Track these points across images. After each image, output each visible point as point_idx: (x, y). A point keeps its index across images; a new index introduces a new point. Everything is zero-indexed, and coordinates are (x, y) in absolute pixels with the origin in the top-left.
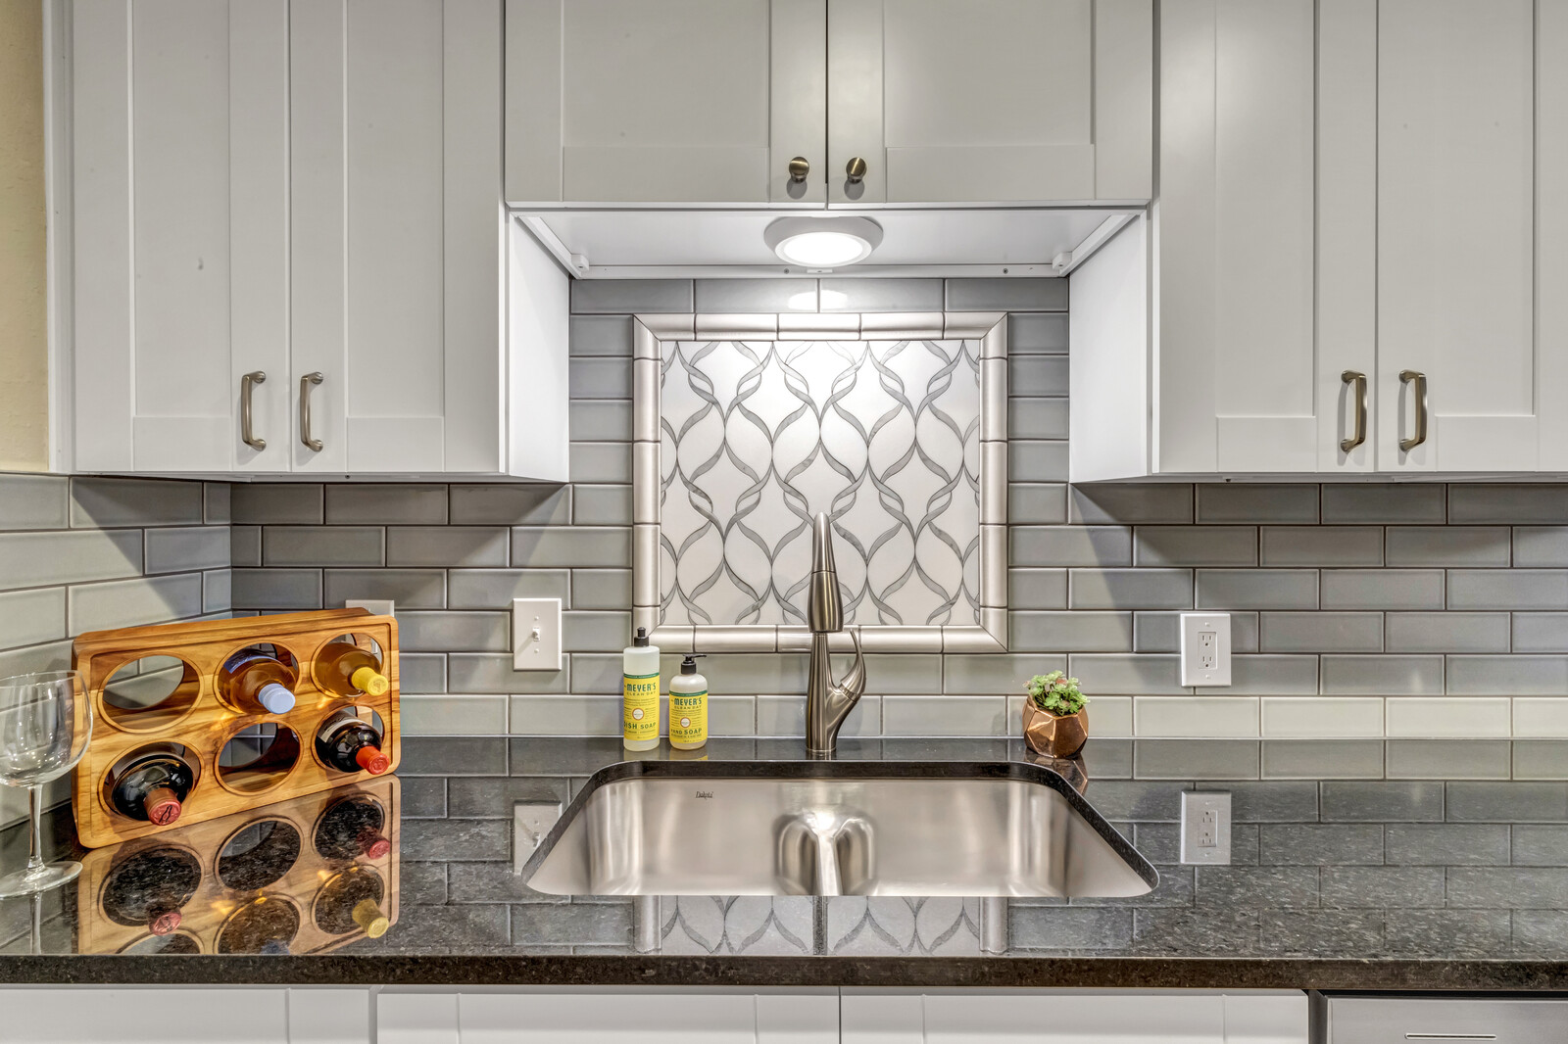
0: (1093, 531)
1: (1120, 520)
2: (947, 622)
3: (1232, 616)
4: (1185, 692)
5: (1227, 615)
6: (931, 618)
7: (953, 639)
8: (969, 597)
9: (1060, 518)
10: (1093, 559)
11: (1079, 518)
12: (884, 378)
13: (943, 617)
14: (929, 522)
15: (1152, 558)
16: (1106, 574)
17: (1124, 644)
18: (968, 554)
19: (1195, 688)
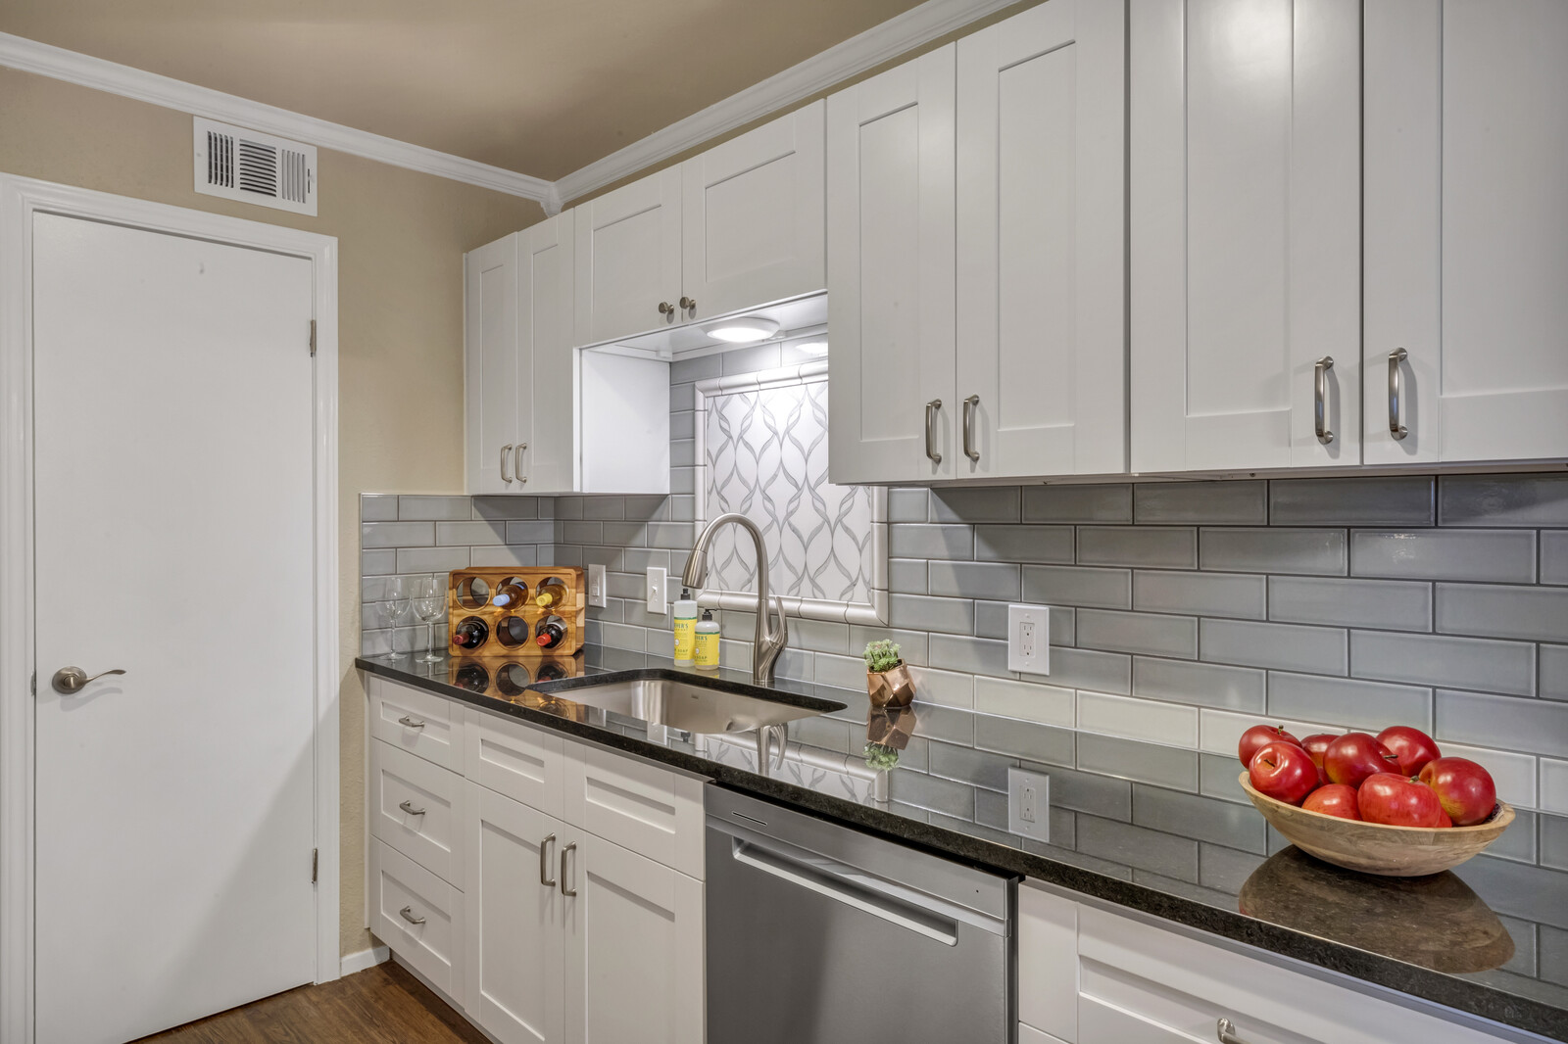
0: (946, 529)
1: (964, 519)
2: (851, 600)
3: (1051, 610)
4: (1012, 676)
5: (1046, 608)
6: (842, 595)
7: (853, 612)
8: (864, 581)
9: (923, 518)
10: (945, 553)
11: (936, 519)
12: (816, 411)
13: (848, 596)
14: (840, 521)
15: (988, 553)
16: (954, 566)
17: (967, 628)
18: (863, 546)
19: (1020, 673)
